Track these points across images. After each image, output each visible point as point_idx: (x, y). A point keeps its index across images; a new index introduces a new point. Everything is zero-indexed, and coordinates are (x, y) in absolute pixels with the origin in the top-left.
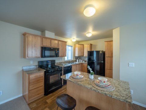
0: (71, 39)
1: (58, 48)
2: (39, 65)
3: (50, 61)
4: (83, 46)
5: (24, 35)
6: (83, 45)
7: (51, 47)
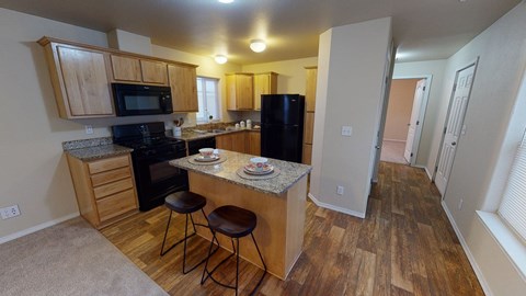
0: (213, 56)
1: (166, 85)
2: (114, 138)
3: (144, 124)
4: (253, 79)
5: (44, 43)
6: (252, 75)
7: (142, 83)
